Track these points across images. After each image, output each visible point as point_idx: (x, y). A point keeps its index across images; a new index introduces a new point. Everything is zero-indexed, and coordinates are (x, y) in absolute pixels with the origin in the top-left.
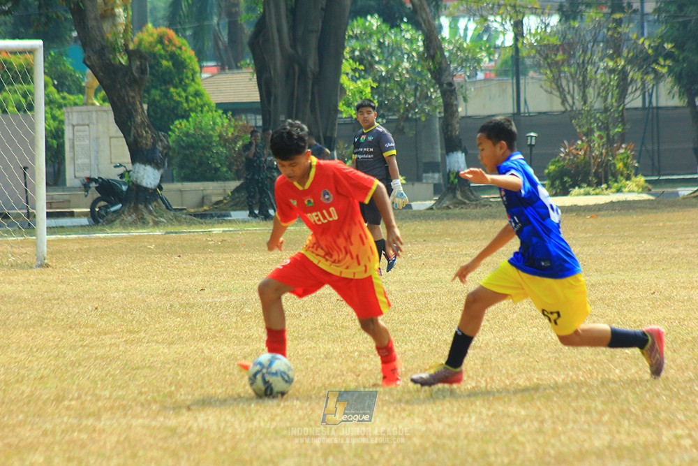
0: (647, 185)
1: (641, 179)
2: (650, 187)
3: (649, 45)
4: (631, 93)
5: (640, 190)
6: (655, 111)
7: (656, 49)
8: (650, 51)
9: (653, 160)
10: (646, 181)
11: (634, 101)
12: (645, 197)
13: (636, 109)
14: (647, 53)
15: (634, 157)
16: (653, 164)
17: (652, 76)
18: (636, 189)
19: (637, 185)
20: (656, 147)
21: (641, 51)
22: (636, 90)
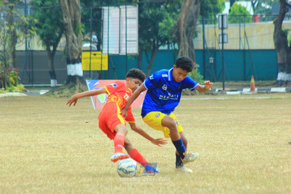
0: (24, 89)
1: (22, 86)
2: (26, 90)
3: (27, 20)
4: (18, 43)
5: (22, 91)
6: (31, 52)
7: (30, 22)
8: (27, 23)
9: (29, 76)
10: (25, 87)
11: (20, 47)
12: (24, 94)
13: (22, 51)
14: (26, 24)
15: (19, 75)
16: (30, 79)
17: (29, 35)
18: (19, 90)
19: (20, 89)
20: (31, 70)
21: (23, 23)
22: (20, 41)
